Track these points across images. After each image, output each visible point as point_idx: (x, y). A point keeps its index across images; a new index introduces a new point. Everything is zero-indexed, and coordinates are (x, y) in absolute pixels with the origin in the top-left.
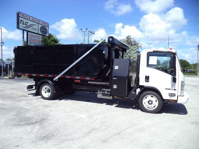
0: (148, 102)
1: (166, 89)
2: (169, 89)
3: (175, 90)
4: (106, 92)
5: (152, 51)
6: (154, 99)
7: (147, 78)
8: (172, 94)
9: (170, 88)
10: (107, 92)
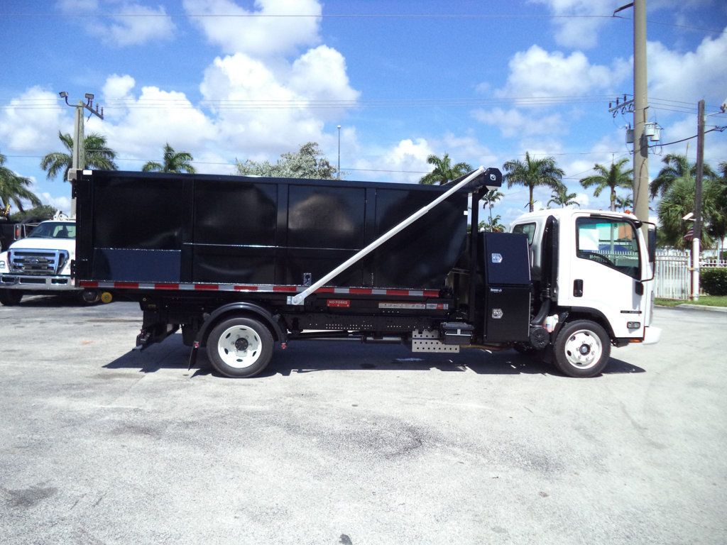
0: (580, 349)
1: (622, 312)
2: (628, 312)
3: (640, 312)
4: (459, 331)
5: (589, 215)
6: (593, 340)
7: (578, 287)
8: (634, 323)
9: (631, 309)
10: (463, 331)
